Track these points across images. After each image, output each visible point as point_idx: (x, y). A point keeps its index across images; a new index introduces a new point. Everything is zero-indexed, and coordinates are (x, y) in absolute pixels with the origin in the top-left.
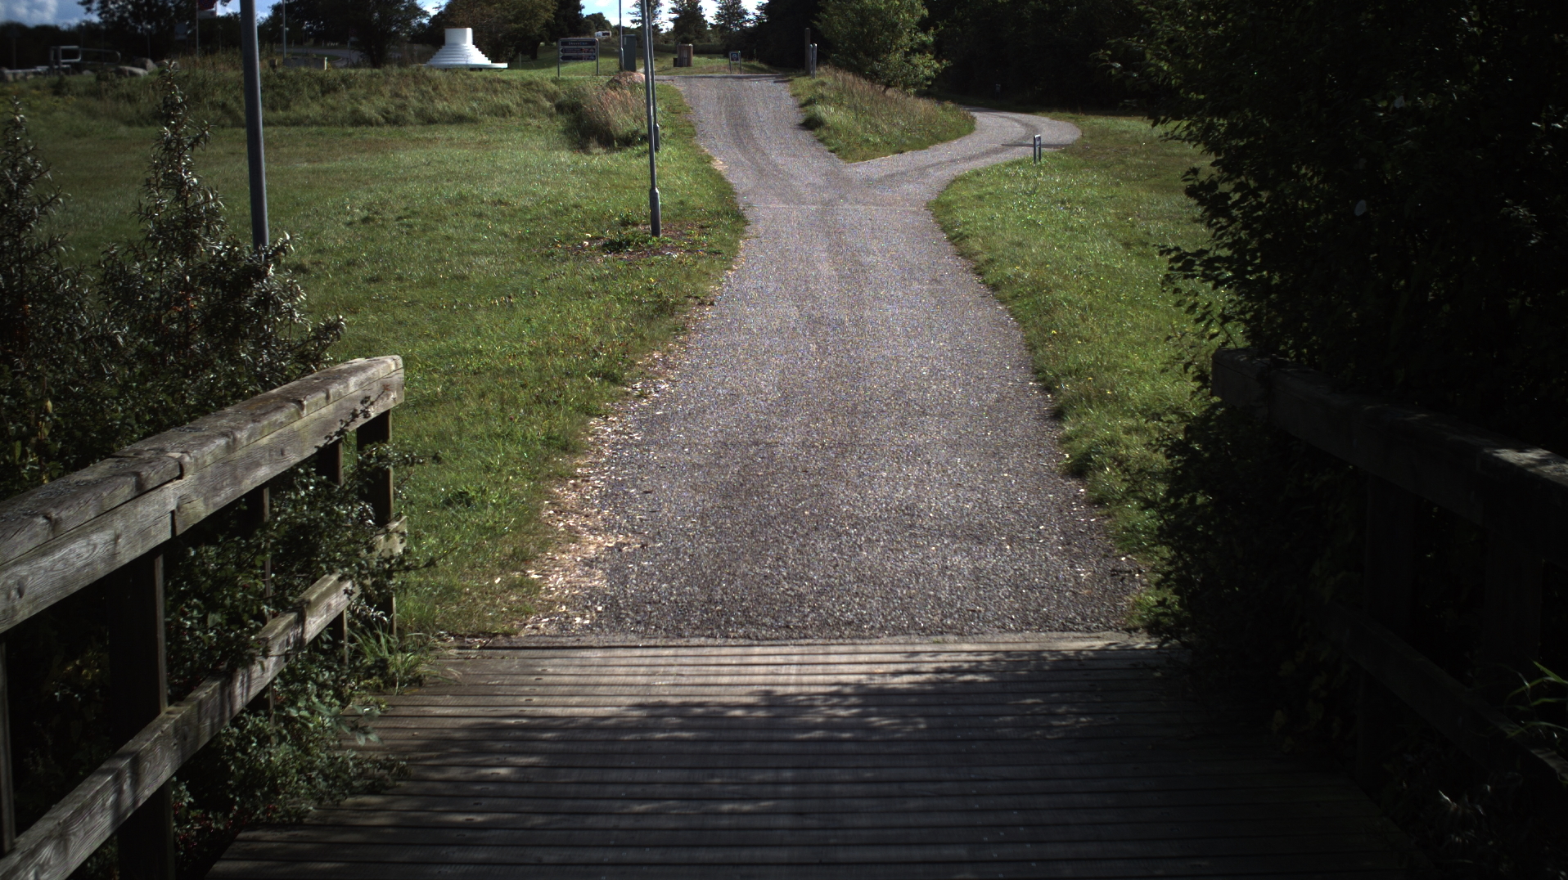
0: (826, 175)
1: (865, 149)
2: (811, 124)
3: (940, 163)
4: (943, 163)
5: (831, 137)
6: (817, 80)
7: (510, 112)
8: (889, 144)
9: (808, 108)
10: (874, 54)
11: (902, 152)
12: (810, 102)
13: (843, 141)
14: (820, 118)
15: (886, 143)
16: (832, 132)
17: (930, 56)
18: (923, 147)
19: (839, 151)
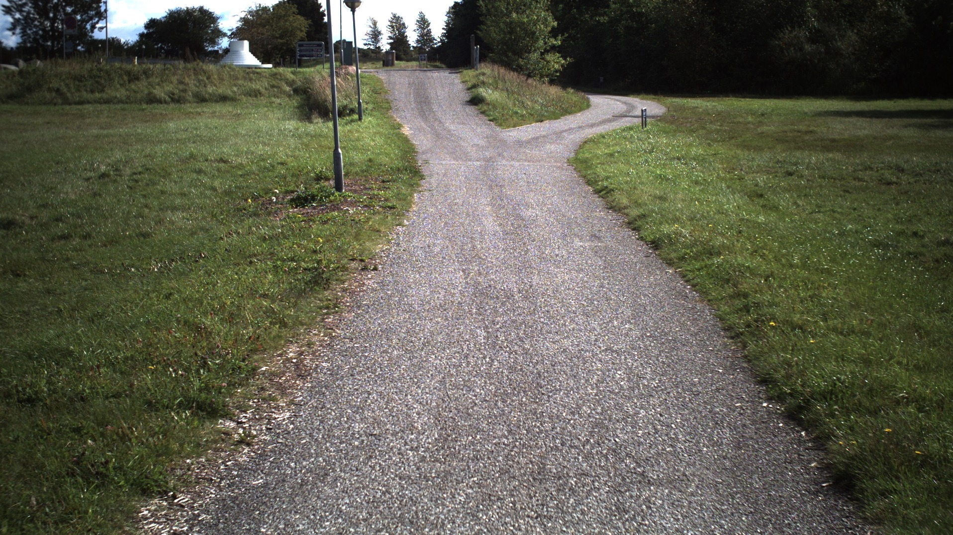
0: (487, 137)
1: (515, 118)
2: (475, 101)
3: (570, 129)
4: (574, 128)
5: (490, 110)
6: (479, 71)
7: (260, 93)
8: (532, 115)
9: (473, 90)
10: (519, 53)
11: (542, 121)
12: (474, 86)
13: (499, 113)
14: (482, 97)
15: (530, 114)
16: (490, 107)
17: (558, 55)
18: (556, 119)
19: (496, 120)
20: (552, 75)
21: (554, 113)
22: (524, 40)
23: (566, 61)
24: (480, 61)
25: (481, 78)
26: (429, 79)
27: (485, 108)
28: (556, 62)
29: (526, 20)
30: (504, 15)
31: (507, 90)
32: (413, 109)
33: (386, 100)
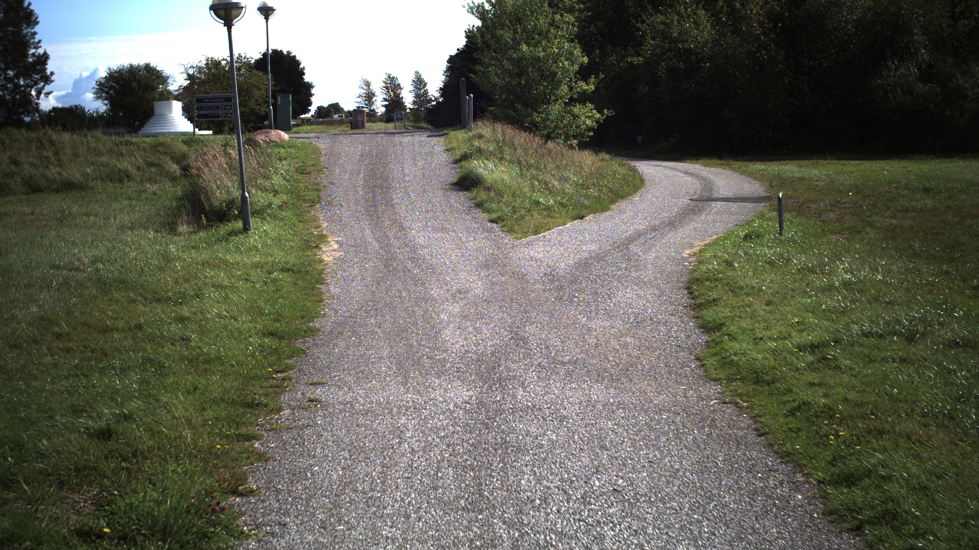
2: (466, 183)
4: (644, 233)
5: (492, 201)
6: (473, 133)
8: (564, 206)
9: (463, 163)
10: (533, 105)
12: (465, 157)
14: (476, 176)
16: (492, 194)
17: (590, 106)
18: (605, 209)
19: (503, 220)
20: (583, 136)
22: (540, 84)
23: (602, 115)
24: (475, 118)
25: (476, 143)
27: (483, 195)
28: (588, 117)
29: (542, 55)
30: (510, 49)
31: (519, 162)
33: (317, 184)
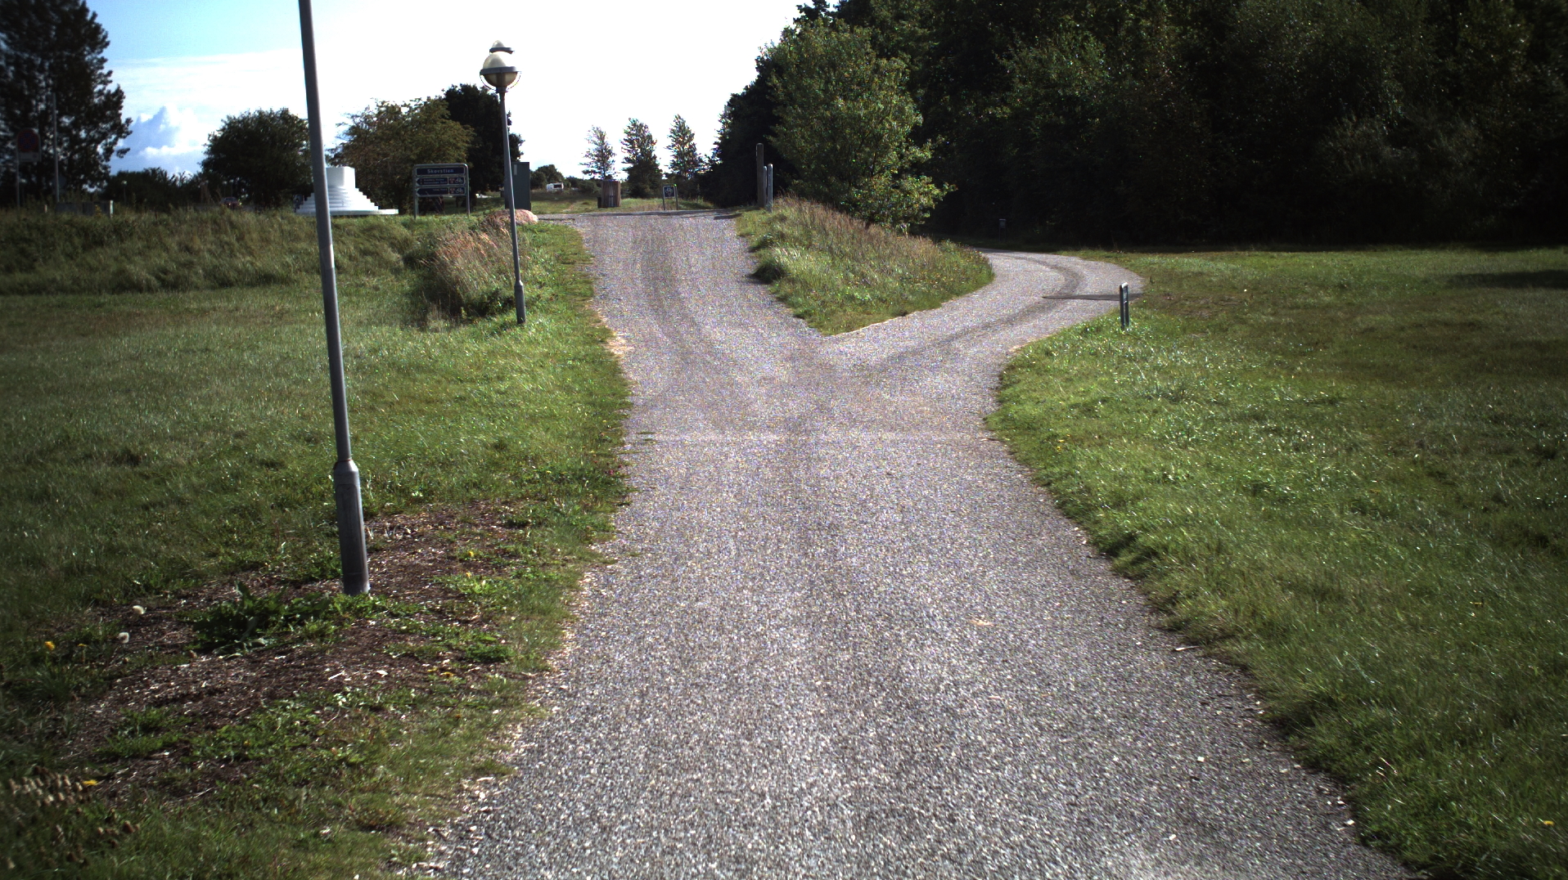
0: (791, 358)
1: (849, 310)
2: (767, 274)
3: (966, 332)
5: (797, 294)
6: (774, 213)
8: (884, 301)
9: (762, 252)
10: (852, 176)
11: (904, 314)
12: (764, 244)
13: (817, 298)
14: (779, 266)
15: (881, 300)
16: (798, 286)
17: (926, 179)
18: (933, 305)
19: (810, 315)
20: (916, 217)
21: (926, 295)
22: (860, 151)
23: (942, 190)
24: (775, 195)
25: (778, 227)
26: (674, 230)
27: (787, 288)
28: (923, 193)
29: (862, 113)
30: (821, 104)
31: (831, 250)
32: (637, 296)
33: (585, 276)
